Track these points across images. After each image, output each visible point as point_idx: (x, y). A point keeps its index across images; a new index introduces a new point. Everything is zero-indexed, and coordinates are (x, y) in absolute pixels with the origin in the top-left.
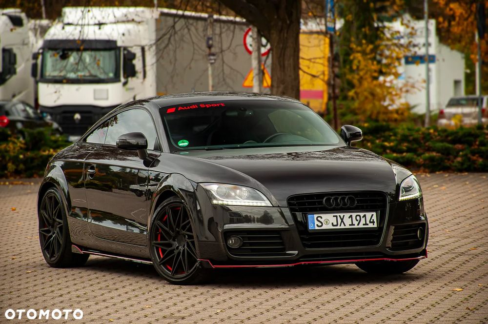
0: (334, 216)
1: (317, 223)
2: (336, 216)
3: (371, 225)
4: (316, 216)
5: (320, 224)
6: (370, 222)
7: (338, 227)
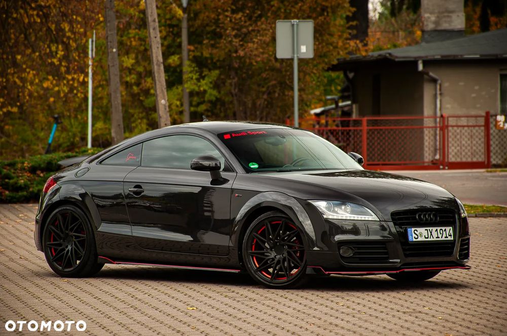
0: (426, 230)
1: (414, 235)
2: (427, 230)
3: (449, 238)
4: (413, 229)
5: (416, 237)
6: (449, 235)
7: (429, 239)
